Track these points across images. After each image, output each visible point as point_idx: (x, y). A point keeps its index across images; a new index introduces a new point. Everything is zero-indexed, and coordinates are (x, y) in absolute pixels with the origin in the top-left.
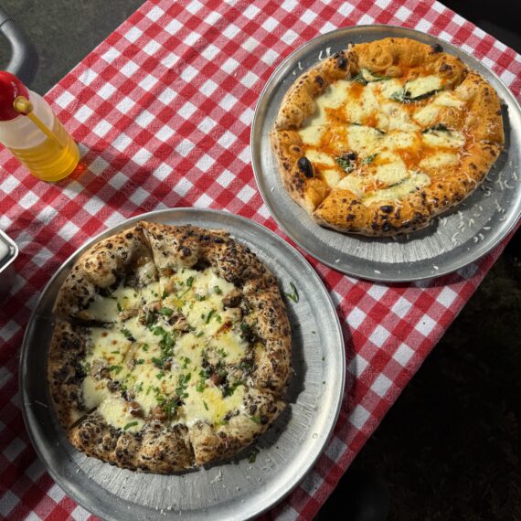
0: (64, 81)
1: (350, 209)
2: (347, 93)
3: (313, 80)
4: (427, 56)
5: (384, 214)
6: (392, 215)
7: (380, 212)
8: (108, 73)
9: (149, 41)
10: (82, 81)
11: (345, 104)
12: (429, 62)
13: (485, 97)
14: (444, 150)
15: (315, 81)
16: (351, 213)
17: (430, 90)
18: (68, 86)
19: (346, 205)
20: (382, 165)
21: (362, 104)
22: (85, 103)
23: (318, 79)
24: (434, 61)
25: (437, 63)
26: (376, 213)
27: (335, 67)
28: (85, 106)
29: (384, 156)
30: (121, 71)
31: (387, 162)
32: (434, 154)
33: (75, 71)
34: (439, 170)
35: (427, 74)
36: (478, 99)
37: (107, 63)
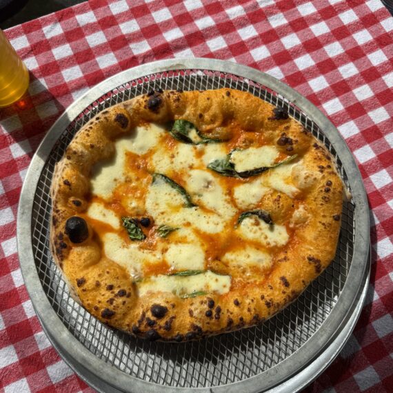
0: (29, 25)
1: (111, 301)
2: (158, 140)
3: (114, 117)
4: (266, 121)
5: (153, 318)
6: (162, 323)
7: (149, 314)
8: (74, 35)
9: (130, 19)
10: (45, 32)
11: (151, 152)
12: (267, 129)
13: (323, 194)
14: (257, 246)
15: (116, 120)
16: (111, 308)
17: (259, 166)
18: (29, 32)
19: (109, 295)
20: (177, 242)
21: (173, 157)
22: (35, 55)
23: (120, 118)
24: (274, 129)
25: (277, 132)
26: (144, 315)
27: (145, 107)
28: (34, 58)
29: (183, 232)
30: (87, 37)
31: (183, 241)
32: (244, 248)
33: (43, 20)
34: (244, 272)
35: (261, 143)
36: (315, 193)
37: (78, 24)
